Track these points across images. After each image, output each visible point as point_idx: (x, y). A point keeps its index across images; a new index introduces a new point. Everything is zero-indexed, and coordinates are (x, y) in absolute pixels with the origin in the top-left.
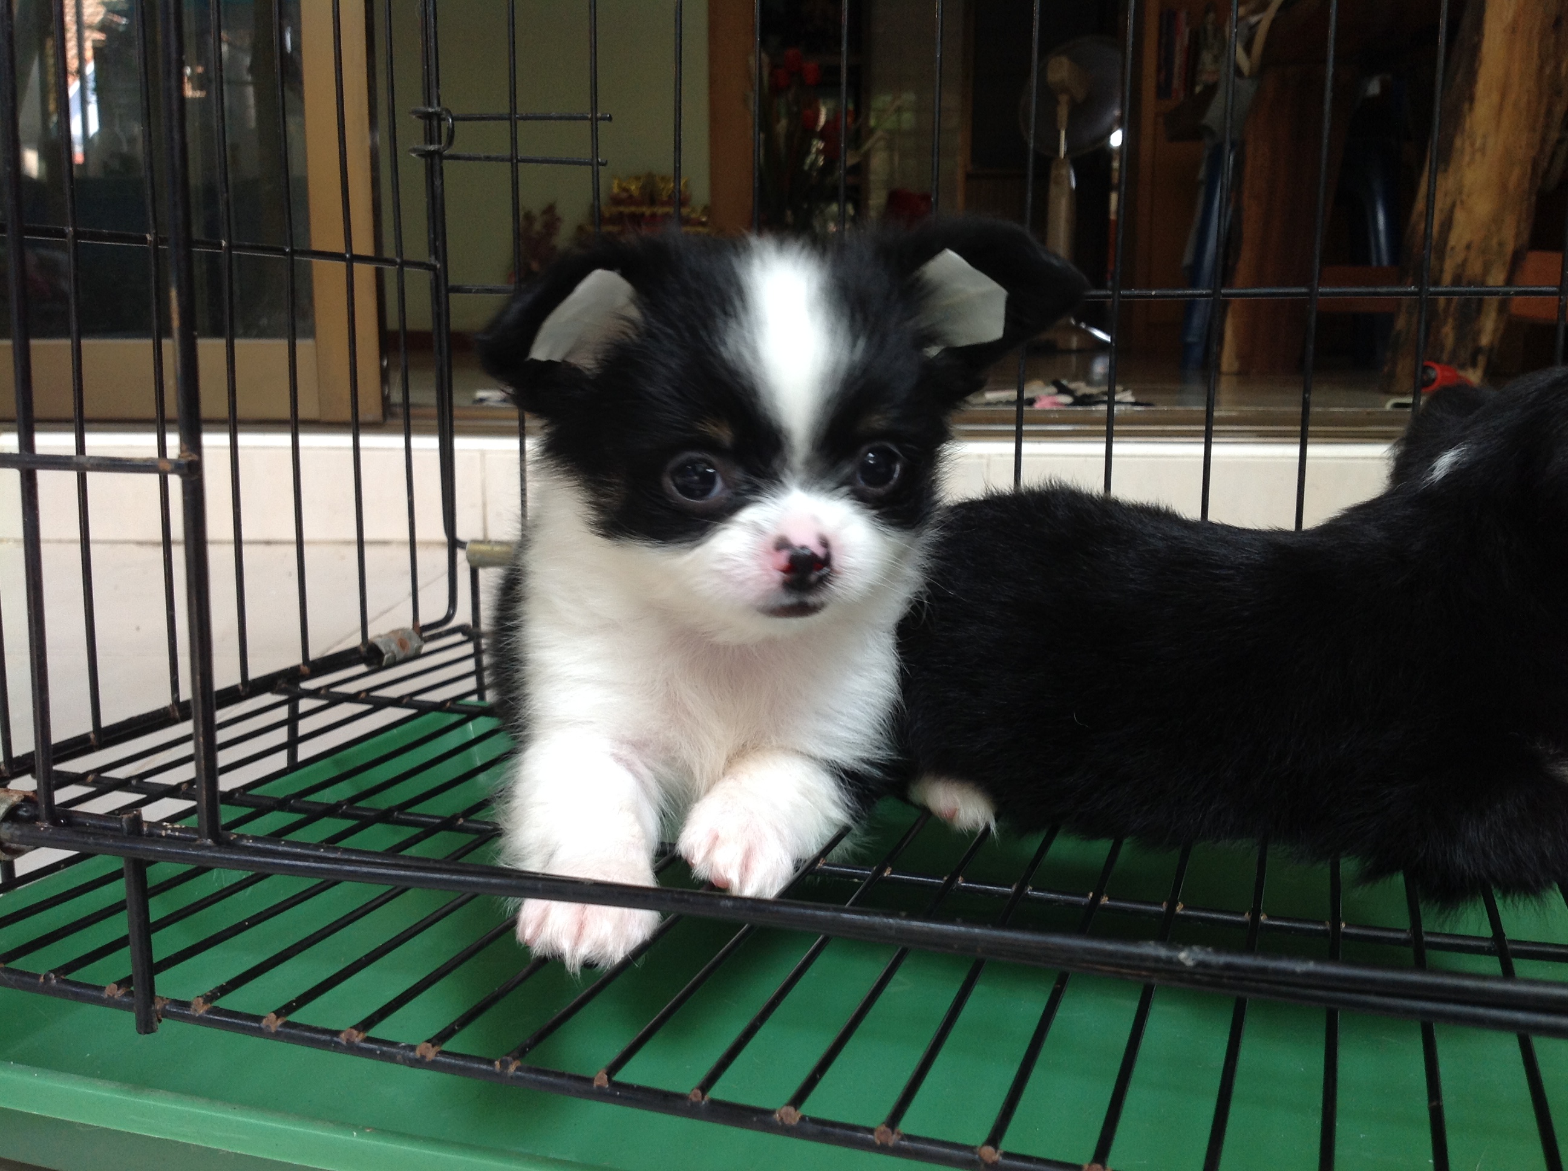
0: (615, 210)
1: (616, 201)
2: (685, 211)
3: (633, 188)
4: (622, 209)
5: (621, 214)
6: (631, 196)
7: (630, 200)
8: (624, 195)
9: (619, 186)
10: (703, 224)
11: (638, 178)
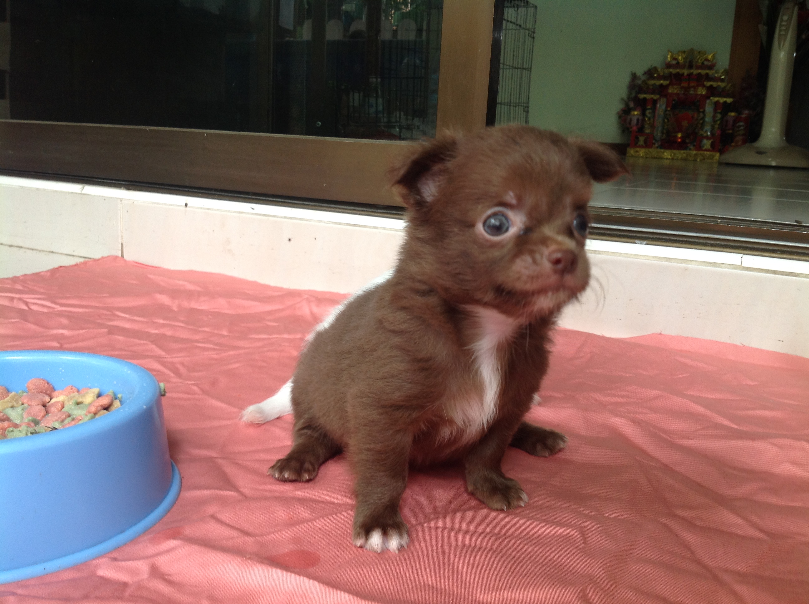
0: (667, 71)
1: (668, 66)
2: (710, 72)
3: (680, 58)
4: (671, 70)
5: (671, 73)
6: (678, 63)
7: (678, 65)
8: (674, 62)
9: (672, 56)
10: (722, 81)
11: (684, 52)
